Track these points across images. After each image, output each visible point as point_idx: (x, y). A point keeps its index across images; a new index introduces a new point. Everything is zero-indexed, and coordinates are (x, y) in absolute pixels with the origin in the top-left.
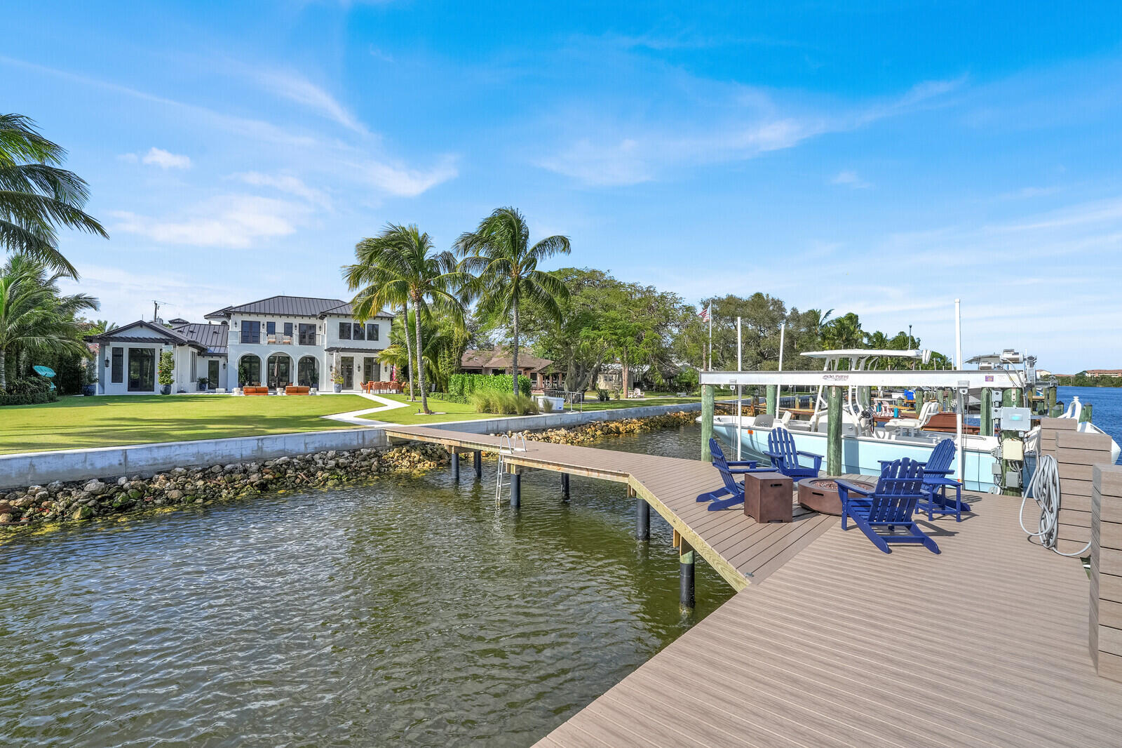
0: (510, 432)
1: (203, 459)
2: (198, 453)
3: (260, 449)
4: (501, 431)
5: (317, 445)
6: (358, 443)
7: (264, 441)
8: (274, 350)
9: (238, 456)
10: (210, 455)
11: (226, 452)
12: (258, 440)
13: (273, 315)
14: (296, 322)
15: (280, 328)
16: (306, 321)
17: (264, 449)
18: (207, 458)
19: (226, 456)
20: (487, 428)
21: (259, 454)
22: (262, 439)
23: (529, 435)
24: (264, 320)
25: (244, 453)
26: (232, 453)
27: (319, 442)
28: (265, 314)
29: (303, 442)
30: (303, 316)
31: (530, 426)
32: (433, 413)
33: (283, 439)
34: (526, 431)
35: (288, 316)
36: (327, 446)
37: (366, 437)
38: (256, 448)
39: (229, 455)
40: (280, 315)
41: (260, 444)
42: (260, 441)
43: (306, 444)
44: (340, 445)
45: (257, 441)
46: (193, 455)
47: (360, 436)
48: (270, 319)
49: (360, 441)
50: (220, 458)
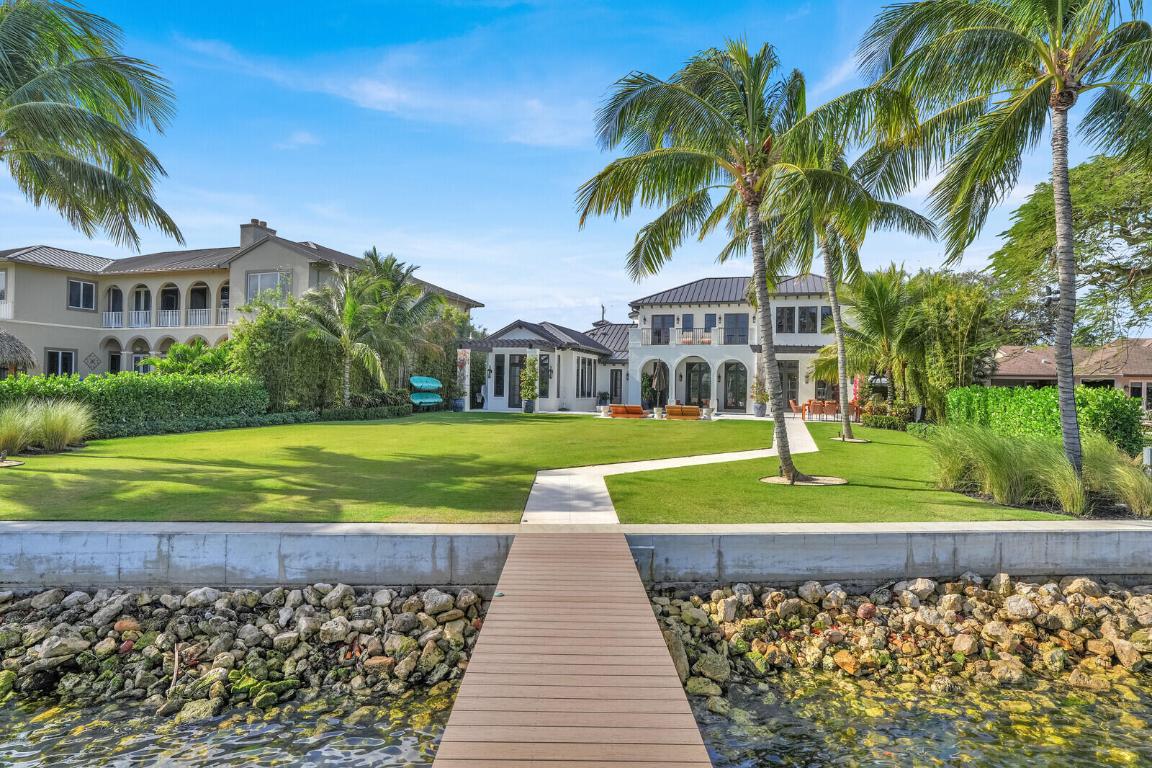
0: (1004, 578)
1: (31, 569)
2: (22, 554)
3: (164, 558)
4: (966, 569)
5: (313, 562)
6: (435, 569)
7: (175, 542)
8: (685, 354)
9: (112, 572)
10: (49, 560)
11: (84, 560)
12: (161, 536)
13: (690, 304)
14: (721, 311)
15: (699, 322)
16: (734, 309)
17: (176, 560)
18: (40, 568)
19: (84, 568)
20: (910, 556)
21: (160, 572)
22: (170, 537)
23: (1091, 601)
24: (678, 312)
25: (125, 565)
26: (97, 563)
27: (319, 555)
28: (680, 304)
29: (275, 554)
30: (729, 303)
31: (1104, 562)
32: (808, 479)
33: (221, 539)
34: (1077, 584)
35: (709, 303)
36: (342, 568)
37: (461, 554)
38: (154, 556)
39: (91, 568)
40: (699, 304)
41: (165, 548)
42: (165, 540)
43: (282, 558)
44: (377, 570)
45: (156, 540)
46: (10, 559)
47: (442, 551)
48: (686, 310)
49: (442, 564)
50: (70, 571)
